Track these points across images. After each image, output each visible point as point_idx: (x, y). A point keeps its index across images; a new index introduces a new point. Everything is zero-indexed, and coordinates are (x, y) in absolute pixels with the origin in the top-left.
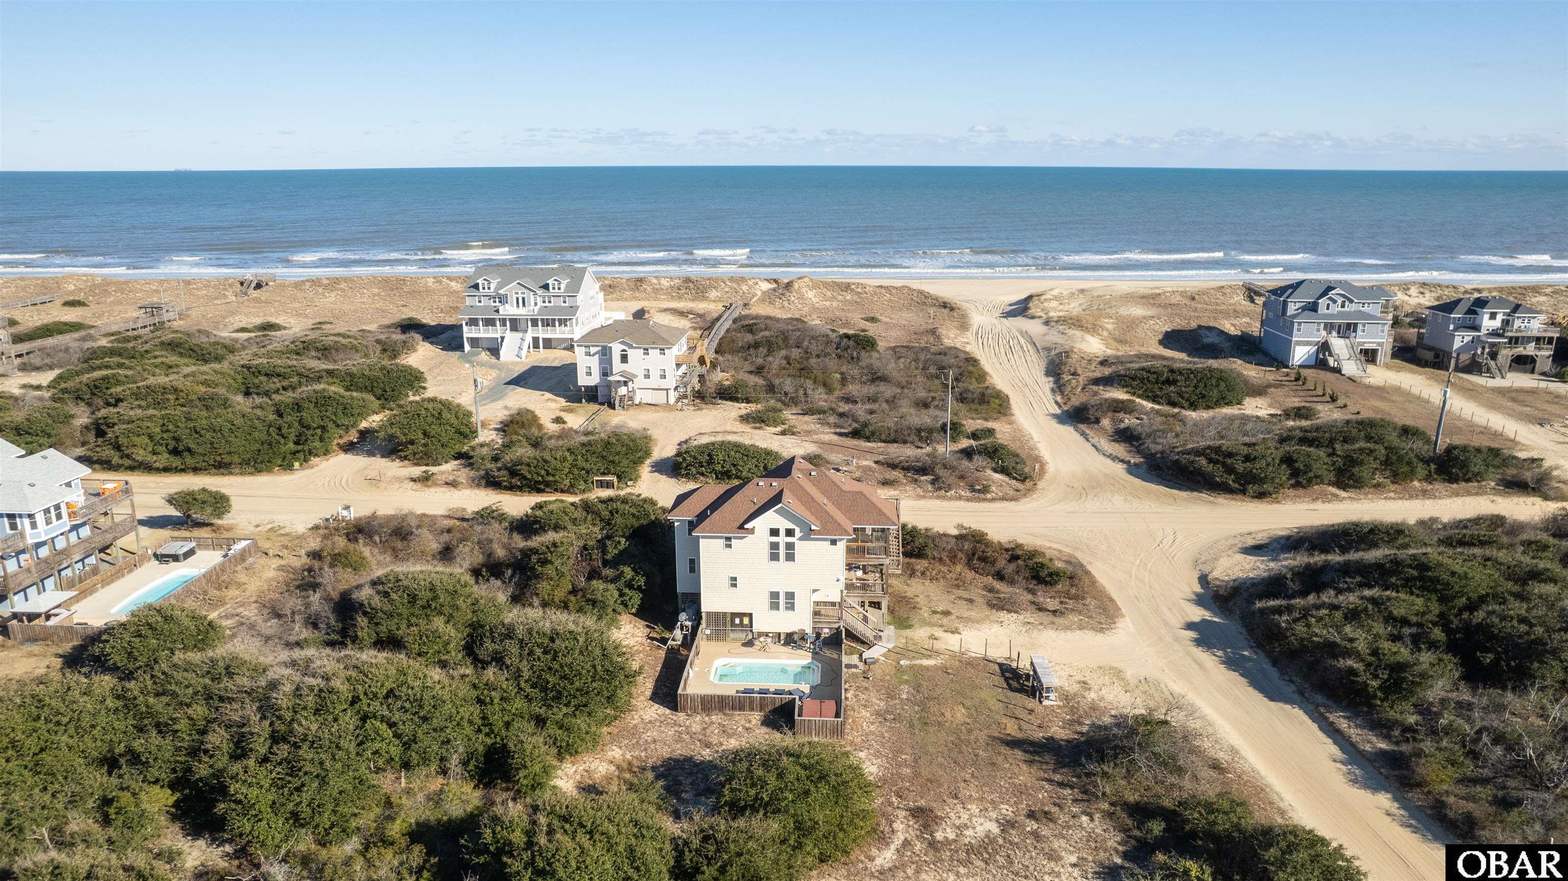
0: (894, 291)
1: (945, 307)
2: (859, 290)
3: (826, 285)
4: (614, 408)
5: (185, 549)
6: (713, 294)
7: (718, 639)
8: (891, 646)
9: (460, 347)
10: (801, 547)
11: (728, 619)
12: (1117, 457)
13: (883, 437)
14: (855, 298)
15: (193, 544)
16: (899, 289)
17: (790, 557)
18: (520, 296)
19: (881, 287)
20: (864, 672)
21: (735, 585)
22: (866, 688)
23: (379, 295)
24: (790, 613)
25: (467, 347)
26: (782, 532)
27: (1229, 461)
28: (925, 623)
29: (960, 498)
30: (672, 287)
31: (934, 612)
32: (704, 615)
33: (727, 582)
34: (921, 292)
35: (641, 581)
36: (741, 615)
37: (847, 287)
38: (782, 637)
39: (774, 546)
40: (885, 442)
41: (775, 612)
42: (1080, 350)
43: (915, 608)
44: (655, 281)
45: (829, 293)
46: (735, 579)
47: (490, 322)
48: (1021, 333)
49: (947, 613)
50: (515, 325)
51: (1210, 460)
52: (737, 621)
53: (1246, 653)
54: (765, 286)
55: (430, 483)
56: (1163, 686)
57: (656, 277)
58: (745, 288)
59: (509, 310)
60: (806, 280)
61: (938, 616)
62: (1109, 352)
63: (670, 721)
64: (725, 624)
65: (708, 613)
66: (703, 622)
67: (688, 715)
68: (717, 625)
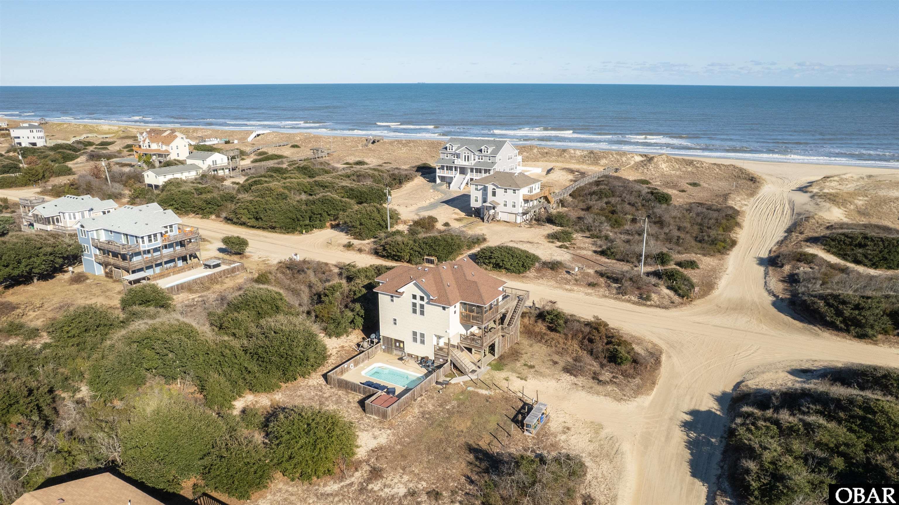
0: (723, 168)
1: (752, 180)
2: (698, 165)
3: (677, 160)
4: (483, 221)
5: (214, 263)
6: (603, 161)
7: (388, 352)
8: (475, 378)
9: (434, 181)
10: (428, 308)
11: (393, 342)
12: (773, 292)
13: (617, 257)
14: (694, 170)
15: (220, 262)
16: (727, 166)
17: (422, 313)
18: (467, 155)
19: (715, 164)
20: (442, 388)
21: (395, 324)
23: (426, 150)
24: (422, 345)
25: (438, 181)
26: (418, 298)
27: (841, 307)
29: (629, 301)
30: (581, 156)
32: (381, 337)
33: (392, 322)
34: (741, 170)
35: (362, 312)
36: (400, 342)
37: (690, 163)
38: (420, 359)
39: (414, 305)
40: (618, 260)
41: (415, 343)
42: (821, 218)
43: (517, 360)
44: (572, 152)
45: (677, 166)
46: (395, 320)
47: (450, 168)
48: (790, 202)
50: (463, 171)
51: (828, 304)
52: (398, 344)
53: (713, 440)
54: (638, 159)
55: (351, 248)
56: (617, 445)
57: (574, 150)
58: (624, 159)
59: (460, 162)
60: (664, 156)
61: (525, 367)
62: (846, 220)
63: (320, 388)
64: (391, 345)
65: (383, 337)
66: (381, 341)
67: (331, 388)
68: (388, 344)
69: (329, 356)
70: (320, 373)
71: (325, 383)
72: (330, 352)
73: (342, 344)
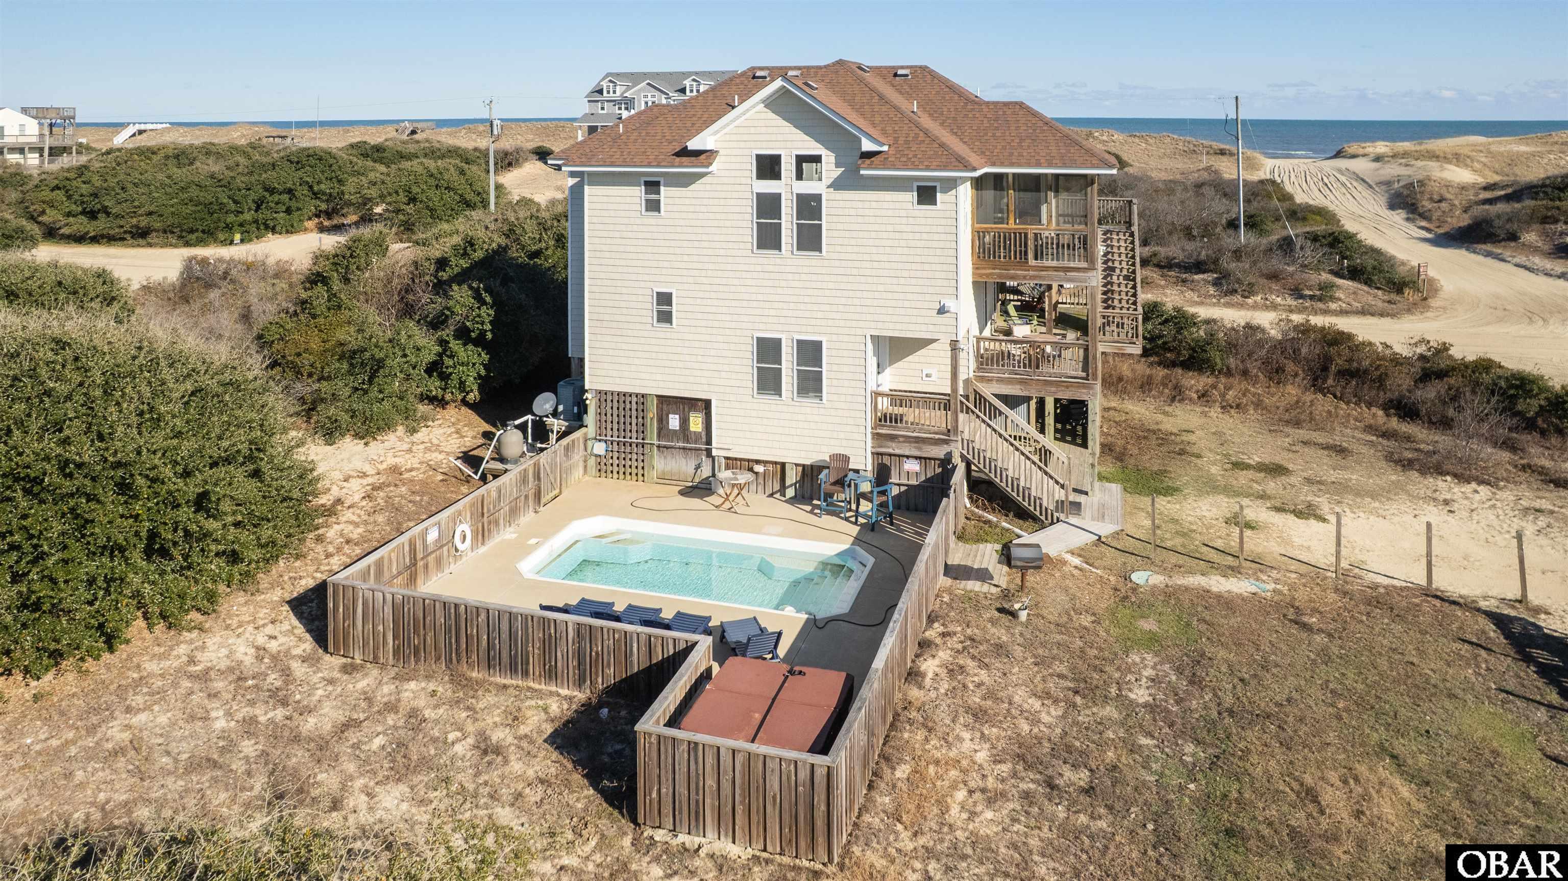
7: (624, 472)
8: (1106, 529)
10: (839, 210)
11: (652, 412)
17: (810, 240)
18: (649, 100)
20: (1006, 595)
21: (665, 317)
22: (1000, 649)
24: (810, 403)
26: (788, 167)
28: (1211, 487)
31: (1238, 466)
32: (590, 399)
33: (650, 308)
34: (1188, 142)
36: (686, 405)
38: (792, 477)
39: (768, 207)
41: (769, 401)
42: (1442, 180)
43: (1182, 452)
46: (665, 299)
49: (1276, 470)
52: (674, 422)
61: (1250, 474)
63: (274, 679)
64: (642, 429)
65: (602, 395)
66: (590, 418)
67: (349, 669)
68: (623, 429)
69: (330, 512)
70: (276, 595)
71: (308, 644)
72: (335, 492)
73: (391, 461)
